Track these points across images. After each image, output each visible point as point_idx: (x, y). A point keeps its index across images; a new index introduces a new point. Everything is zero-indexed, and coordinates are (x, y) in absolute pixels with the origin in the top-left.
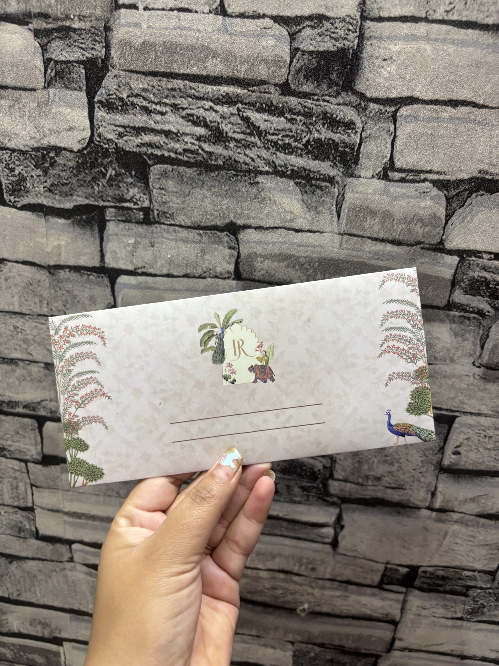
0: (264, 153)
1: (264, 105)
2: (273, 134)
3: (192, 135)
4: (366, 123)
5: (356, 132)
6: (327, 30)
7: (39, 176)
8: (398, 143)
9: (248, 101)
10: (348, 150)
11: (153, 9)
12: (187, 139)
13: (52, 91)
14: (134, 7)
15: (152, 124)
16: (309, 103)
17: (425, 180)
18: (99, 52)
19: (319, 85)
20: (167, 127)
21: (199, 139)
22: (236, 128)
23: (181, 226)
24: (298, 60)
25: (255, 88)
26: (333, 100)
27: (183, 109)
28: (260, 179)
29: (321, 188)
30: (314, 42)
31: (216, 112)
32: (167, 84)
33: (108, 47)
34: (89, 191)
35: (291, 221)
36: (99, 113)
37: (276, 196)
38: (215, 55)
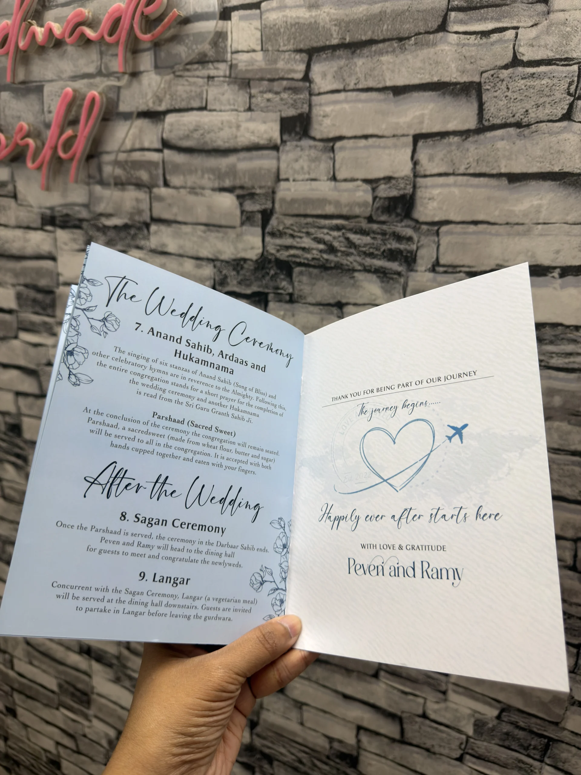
0: (358, 259)
1: (358, 231)
2: (364, 247)
3: (317, 249)
4: (419, 238)
5: (414, 244)
6: (394, 185)
7: (234, 275)
8: (442, 249)
9: (348, 227)
10: (409, 255)
11: (298, 181)
12: (315, 252)
13: (244, 228)
14: (287, 180)
15: (295, 244)
16: (384, 227)
17: (460, 272)
18: (269, 205)
19: (390, 216)
20: (303, 245)
21: (321, 251)
22: (342, 244)
23: (310, 304)
24: (377, 203)
25: (353, 220)
26: (399, 225)
27: (312, 234)
28: (356, 274)
29: (392, 279)
30: (386, 192)
31: (330, 235)
32: (303, 221)
33: (273, 202)
34: (260, 283)
35: (375, 300)
36: (268, 239)
37: (366, 284)
38: (330, 203)
